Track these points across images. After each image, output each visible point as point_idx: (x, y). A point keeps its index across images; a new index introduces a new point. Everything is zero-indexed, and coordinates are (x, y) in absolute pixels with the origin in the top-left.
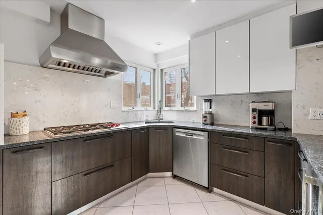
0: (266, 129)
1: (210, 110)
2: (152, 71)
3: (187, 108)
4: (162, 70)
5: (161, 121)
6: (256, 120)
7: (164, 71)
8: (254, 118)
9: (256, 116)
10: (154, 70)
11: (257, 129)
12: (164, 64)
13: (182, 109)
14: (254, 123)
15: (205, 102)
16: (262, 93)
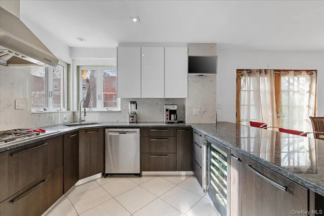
0: (173, 123)
1: (135, 111)
2: (66, 66)
3: (110, 109)
4: (78, 67)
5: (82, 123)
6: (168, 117)
7: (81, 69)
8: (167, 115)
9: (168, 114)
10: (68, 65)
11: (169, 123)
12: (82, 61)
13: (105, 109)
14: (167, 119)
15: (131, 103)
16: (169, 99)
